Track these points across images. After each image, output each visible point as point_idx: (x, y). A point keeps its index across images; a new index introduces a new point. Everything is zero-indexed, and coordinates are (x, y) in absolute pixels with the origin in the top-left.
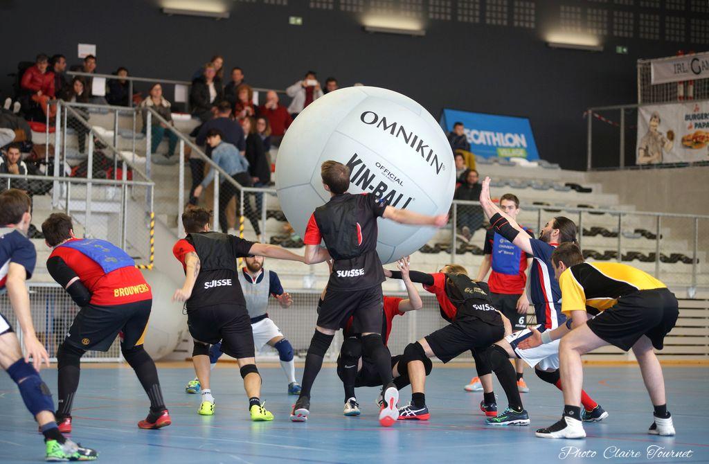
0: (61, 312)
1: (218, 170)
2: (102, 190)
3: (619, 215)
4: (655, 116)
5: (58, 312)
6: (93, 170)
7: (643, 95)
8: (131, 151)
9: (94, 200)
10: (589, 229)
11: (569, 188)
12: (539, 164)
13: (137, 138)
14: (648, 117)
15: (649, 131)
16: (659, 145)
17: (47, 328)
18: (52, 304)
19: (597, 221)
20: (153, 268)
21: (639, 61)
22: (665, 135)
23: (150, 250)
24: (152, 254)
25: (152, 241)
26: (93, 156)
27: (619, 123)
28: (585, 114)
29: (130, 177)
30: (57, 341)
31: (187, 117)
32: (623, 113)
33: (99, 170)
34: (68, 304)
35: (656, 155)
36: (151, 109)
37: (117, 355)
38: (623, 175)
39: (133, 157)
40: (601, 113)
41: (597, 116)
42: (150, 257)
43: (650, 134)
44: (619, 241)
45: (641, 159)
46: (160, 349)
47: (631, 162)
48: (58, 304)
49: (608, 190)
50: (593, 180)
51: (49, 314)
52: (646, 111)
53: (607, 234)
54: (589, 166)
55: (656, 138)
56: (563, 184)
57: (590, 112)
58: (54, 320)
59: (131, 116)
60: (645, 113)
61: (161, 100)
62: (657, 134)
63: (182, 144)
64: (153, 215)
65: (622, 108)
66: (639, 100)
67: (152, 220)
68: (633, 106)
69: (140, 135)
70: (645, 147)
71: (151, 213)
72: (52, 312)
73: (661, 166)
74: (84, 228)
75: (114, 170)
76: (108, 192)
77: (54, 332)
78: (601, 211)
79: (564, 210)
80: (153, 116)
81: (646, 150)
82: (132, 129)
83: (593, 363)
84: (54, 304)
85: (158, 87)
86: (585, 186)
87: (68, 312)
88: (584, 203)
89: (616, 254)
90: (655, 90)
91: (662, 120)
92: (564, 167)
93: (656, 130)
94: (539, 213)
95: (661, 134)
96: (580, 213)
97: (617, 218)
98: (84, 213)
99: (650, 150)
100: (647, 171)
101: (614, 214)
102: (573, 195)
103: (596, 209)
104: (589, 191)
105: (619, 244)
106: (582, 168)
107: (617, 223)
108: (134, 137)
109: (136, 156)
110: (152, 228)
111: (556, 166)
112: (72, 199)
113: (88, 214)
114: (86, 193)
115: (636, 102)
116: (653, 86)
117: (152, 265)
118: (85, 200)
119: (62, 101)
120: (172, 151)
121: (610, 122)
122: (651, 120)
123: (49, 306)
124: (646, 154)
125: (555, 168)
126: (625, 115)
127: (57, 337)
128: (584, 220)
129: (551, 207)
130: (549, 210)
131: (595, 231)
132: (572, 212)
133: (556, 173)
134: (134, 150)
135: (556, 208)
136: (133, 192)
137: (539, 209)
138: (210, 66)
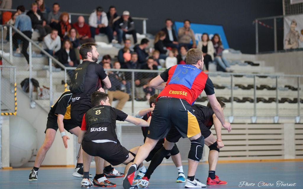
1: (51, 58)
3: (276, 77)
4: (293, 22)
7: (286, 11)
8: (1, 50)
10: (259, 86)
11: (246, 64)
12: (230, 51)
13: (4, 43)
14: (290, 23)
15: (290, 30)
16: (297, 38)
19: (263, 81)
20: (16, 114)
22: (300, 32)
23: (15, 104)
24: (16, 106)
25: (16, 99)
27: (273, 26)
28: (254, 22)
29: (1, 64)
32: (275, 20)
35: (295, 43)
36: (12, 26)
38: (276, 56)
39: (2, 53)
40: (263, 21)
41: (260, 23)
42: (15, 108)
43: (291, 32)
44: (277, 92)
45: (286, 46)
46: (22, 161)
47: (281, 48)
49: (268, 65)
50: (259, 59)
52: (289, 19)
53: (270, 89)
54: (257, 51)
55: (294, 34)
56: (243, 62)
57: (257, 21)
60: (288, 20)
62: (295, 32)
63: (30, 44)
64: (15, 85)
65: (275, 18)
66: (284, 14)
67: (15, 87)
68: (281, 17)
69: (6, 41)
70: (288, 39)
71: (14, 83)
73: (298, 49)
78: (266, 75)
79: (245, 75)
81: (289, 41)
82: (1, 38)
83: (265, 161)
86: (255, 62)
88: (256, 72)
89: (275, 100)
90: (293, 8)
91: (297, 24)
92: (244, 52)
93: (294, 30)
94: (232, 78)
95: (297, 31)
96: (254, 77)
97: (275, 80)
99: (292, 41)
100: (290, 53)
101: (273, 77)
102: (249, 68)
103: (262, 74)
104: (258, 65)
105: (277, 94)
106: (253, 52)
107: (275, 82)
108: (3, 41)
109: (4, 52)
110: (15, 92)
111: (239, 52)
115: (282, 14)
116: (292, 5)
117: (16, 112)
121: (268, 26)
122: (291, 24)
124: (289, 43)
126: (277, 23)
128: (256, 81)
129: (238, 74)
130: (236, 76)
131: (262, 87)
132: (249, 77)
133: (239, 56)
134: (3, 49)
135: (241, 74)
136: (3, 72)
137: (231, 75)
138: (34, 4)
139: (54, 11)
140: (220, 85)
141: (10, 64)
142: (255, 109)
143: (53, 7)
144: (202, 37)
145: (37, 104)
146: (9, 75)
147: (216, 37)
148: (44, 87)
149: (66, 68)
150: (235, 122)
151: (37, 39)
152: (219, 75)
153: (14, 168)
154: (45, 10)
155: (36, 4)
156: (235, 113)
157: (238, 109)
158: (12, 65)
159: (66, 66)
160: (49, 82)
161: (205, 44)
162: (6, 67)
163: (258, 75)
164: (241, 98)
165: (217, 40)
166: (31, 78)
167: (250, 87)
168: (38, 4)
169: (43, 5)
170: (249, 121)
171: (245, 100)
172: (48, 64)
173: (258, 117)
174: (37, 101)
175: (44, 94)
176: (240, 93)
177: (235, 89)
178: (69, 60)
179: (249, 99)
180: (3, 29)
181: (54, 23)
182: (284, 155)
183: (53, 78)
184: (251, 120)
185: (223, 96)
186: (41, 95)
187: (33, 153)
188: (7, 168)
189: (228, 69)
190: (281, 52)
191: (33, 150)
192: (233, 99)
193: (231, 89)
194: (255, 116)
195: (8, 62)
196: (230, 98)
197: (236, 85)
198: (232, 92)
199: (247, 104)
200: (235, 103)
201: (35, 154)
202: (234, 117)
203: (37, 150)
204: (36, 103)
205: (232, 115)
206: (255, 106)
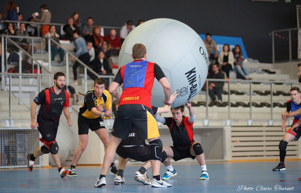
0: (9, 142)
1: (86, 67)
2: (26, 80)
3: (291, 84)
5: (7, 142)
6: (22, 69)
7: (300, 23)
8: (41, 60)
9: (23, 85)
10: (275, 92)
11: (264, 72)
12: (248, 60)
13: (43, 53)
17: (2, 151)
18: (4, 138)
19: (279, 88)
21: (297, 6)
26: (22, 62)
27: (288, 38)
28: (270, 34)
29: (41, 72)
30: (7, 157)
31: (68, 42)
32: (290, 32)
33: (25, 70)
34: (12, 138)
36: (50, 38)
37: (38, 163)
38: (291, 64)
39: (42, 63)
40: (278, 33)
41: (276, 35)
45: (300, 56)
47: (295, 57)
48: (7, 138)
49: (284, 72)
50: (275, 68)
51: (3, 143)
53: (285, 94)
54: (274, 60)
56: (260, 70)
57: (273, 33)
58: (5, 147)
59: (40, 42)
61: (55, 34)
63: (67, 54)
65: (290, 30)
66: (298, 26)
68: (295, 29)
69: (45, 52)
72: (4, 143)
74: (19, 100)
75: (32, 69)
76: (29, 82)
77: (5, 153)
78: (282, 82)
79: (262, 83)
80: (51, 42)
82: (41, 49)
84: (5, 138)
85: (53, 27)
86: (272, 70)
87: (12, 142)
88: (273, 79)
92: (261, 61)
96: (271, 84)
97: (290, 86)
98: (18, 92)
101: (288, 84)
102: (266, 75)
103: (278, 81)
104: (274, 73)
106: (269, 61)
108: (42, 52)
109: (43, 62)
111: (257, 61)
112: (12, 85)
113: (20, 92)
114: (19, 82)
115: (296, 26)
118: (18, 85)
119: (4, 35)
120: (62, 59)
121: (283, 38)
123: (3, 139)
125: (256, 62)
126: (292, 34)
127: (7, 155)
128: (273, 88)
129: (256, 81)
130: (254, 83)
131: (278, 93)
132: (266, 84)
133: (257, 65)
134: (42, 59)
135: (259, 81)
136: (42, 81)
137: (250, 82)
138: (70, 18)
139: (88, 25)
140: (240, 91)
141: (49, 73)
142: (271, 112)
143: (88, 21)
144: (223, 48)
145: (73, 109)
146: (48, 83)
147: (237, 48)
148: (80, 94)
149: (99, 77)
150: (253, 125)
151: (73, 50)
152: (239, 82)
153: (53, 166)
154: (81, 24)
155: (72, 18)
156: (254, 116)
157: (256, 113)
158: (51, 74)
159: (100, 75)
160: (85, 89)
161: (226, 54)
162: (45, 76)
163: (274, 82)
164: (259, 103)
165: (238, 50)
166: (68, 85)
167: (267, 93)
168: (74, 18)
169: (78, 19)
170: (266, 124)
171: (262, 105)
172: (84, 73)
173: (274, 121)
174: (73, 106)
175: (79, 100)
176: (258, 99)
177: (253, 95)
178: (102, 69)
179: (266, 104)
180: (43, 41)
181: (88, 35)
182: (298, 155)
183: (88, 85)
184: (268, 123)
185: (242, 101)
186: (77, 101)
187: (70, 153)
188: (46, 167)
189: (247, 77)
190: (296, 61)
191: (70, 151)
192: (251, 104)
193: (250, 95)
194: (271, 119)
195: (47, 71)
196: (249, 103)
197: (254, 92)
198: (250, 98)
199: (265, 108)
200: (253, 108)
201: (71, 154)
202: (253, 120)
203: (73, 150)
204: (72, 107)
205: (251, 119)
206: (272, 110)
